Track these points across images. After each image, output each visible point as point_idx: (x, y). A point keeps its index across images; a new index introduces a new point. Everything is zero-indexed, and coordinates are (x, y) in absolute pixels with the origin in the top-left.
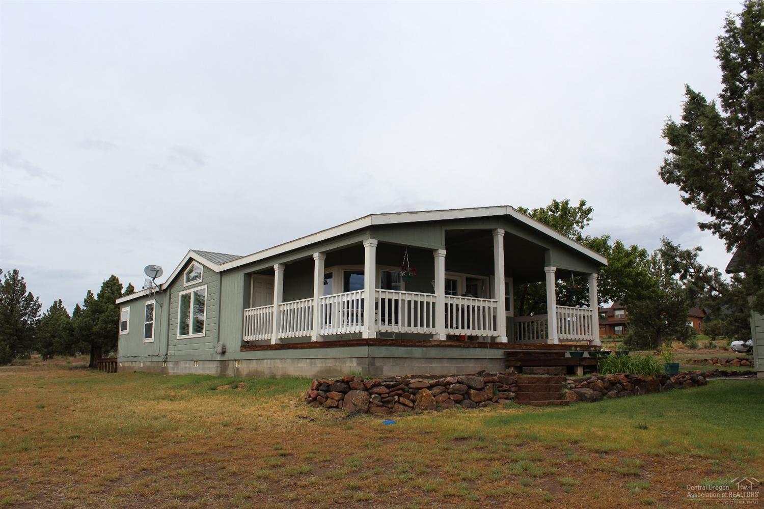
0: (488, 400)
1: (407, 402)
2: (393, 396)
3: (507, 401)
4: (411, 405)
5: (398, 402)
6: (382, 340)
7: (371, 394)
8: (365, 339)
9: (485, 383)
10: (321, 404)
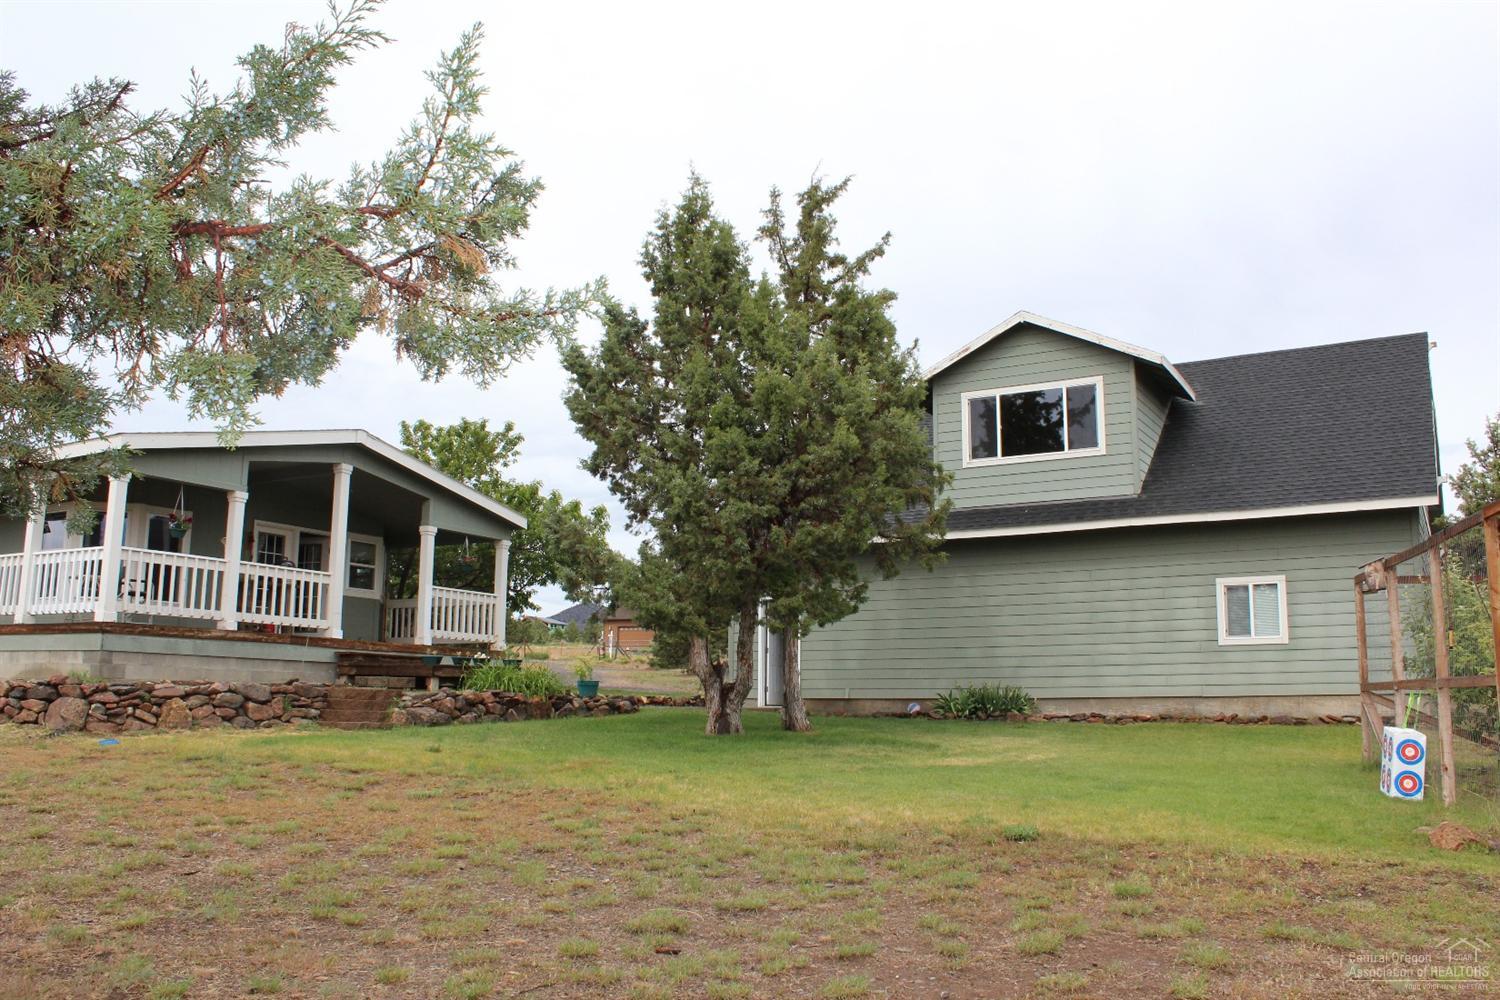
0: (274, 718)
1: (147, 716)
2: (125, 707)
3: (305, 721)
4: (153, 720)
5: (133, 715)
6: (129, 626)
7: (91, 703)
8: (98, 623)
9: (272, 693)
10: (11, 717)
